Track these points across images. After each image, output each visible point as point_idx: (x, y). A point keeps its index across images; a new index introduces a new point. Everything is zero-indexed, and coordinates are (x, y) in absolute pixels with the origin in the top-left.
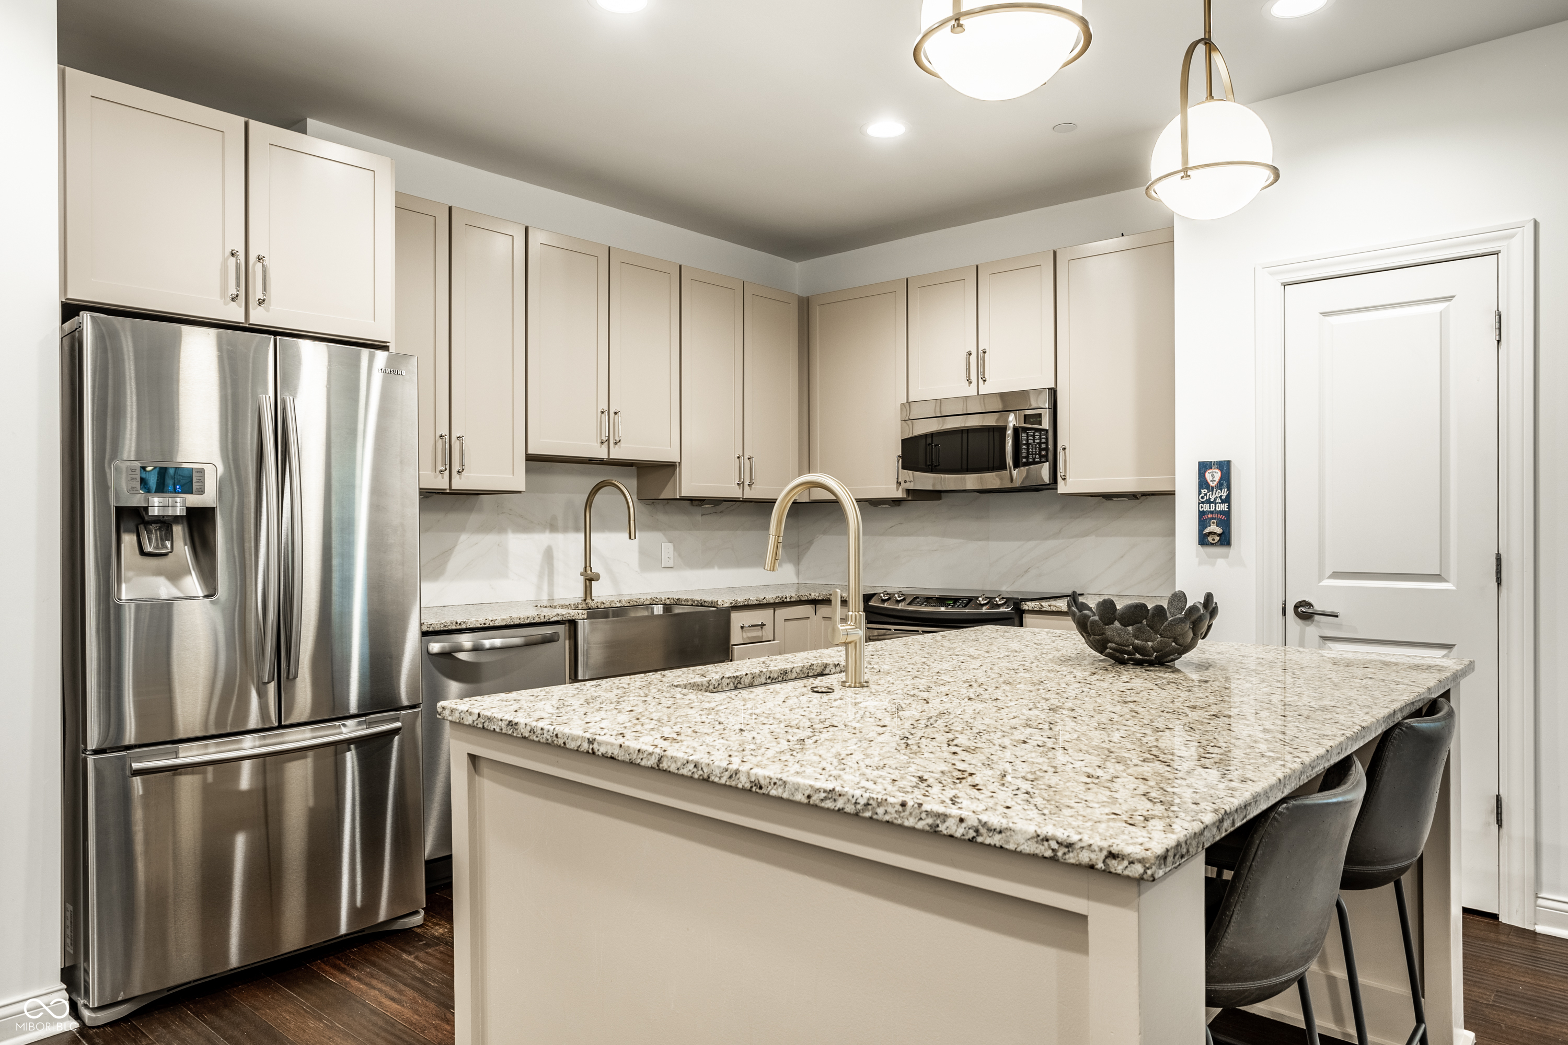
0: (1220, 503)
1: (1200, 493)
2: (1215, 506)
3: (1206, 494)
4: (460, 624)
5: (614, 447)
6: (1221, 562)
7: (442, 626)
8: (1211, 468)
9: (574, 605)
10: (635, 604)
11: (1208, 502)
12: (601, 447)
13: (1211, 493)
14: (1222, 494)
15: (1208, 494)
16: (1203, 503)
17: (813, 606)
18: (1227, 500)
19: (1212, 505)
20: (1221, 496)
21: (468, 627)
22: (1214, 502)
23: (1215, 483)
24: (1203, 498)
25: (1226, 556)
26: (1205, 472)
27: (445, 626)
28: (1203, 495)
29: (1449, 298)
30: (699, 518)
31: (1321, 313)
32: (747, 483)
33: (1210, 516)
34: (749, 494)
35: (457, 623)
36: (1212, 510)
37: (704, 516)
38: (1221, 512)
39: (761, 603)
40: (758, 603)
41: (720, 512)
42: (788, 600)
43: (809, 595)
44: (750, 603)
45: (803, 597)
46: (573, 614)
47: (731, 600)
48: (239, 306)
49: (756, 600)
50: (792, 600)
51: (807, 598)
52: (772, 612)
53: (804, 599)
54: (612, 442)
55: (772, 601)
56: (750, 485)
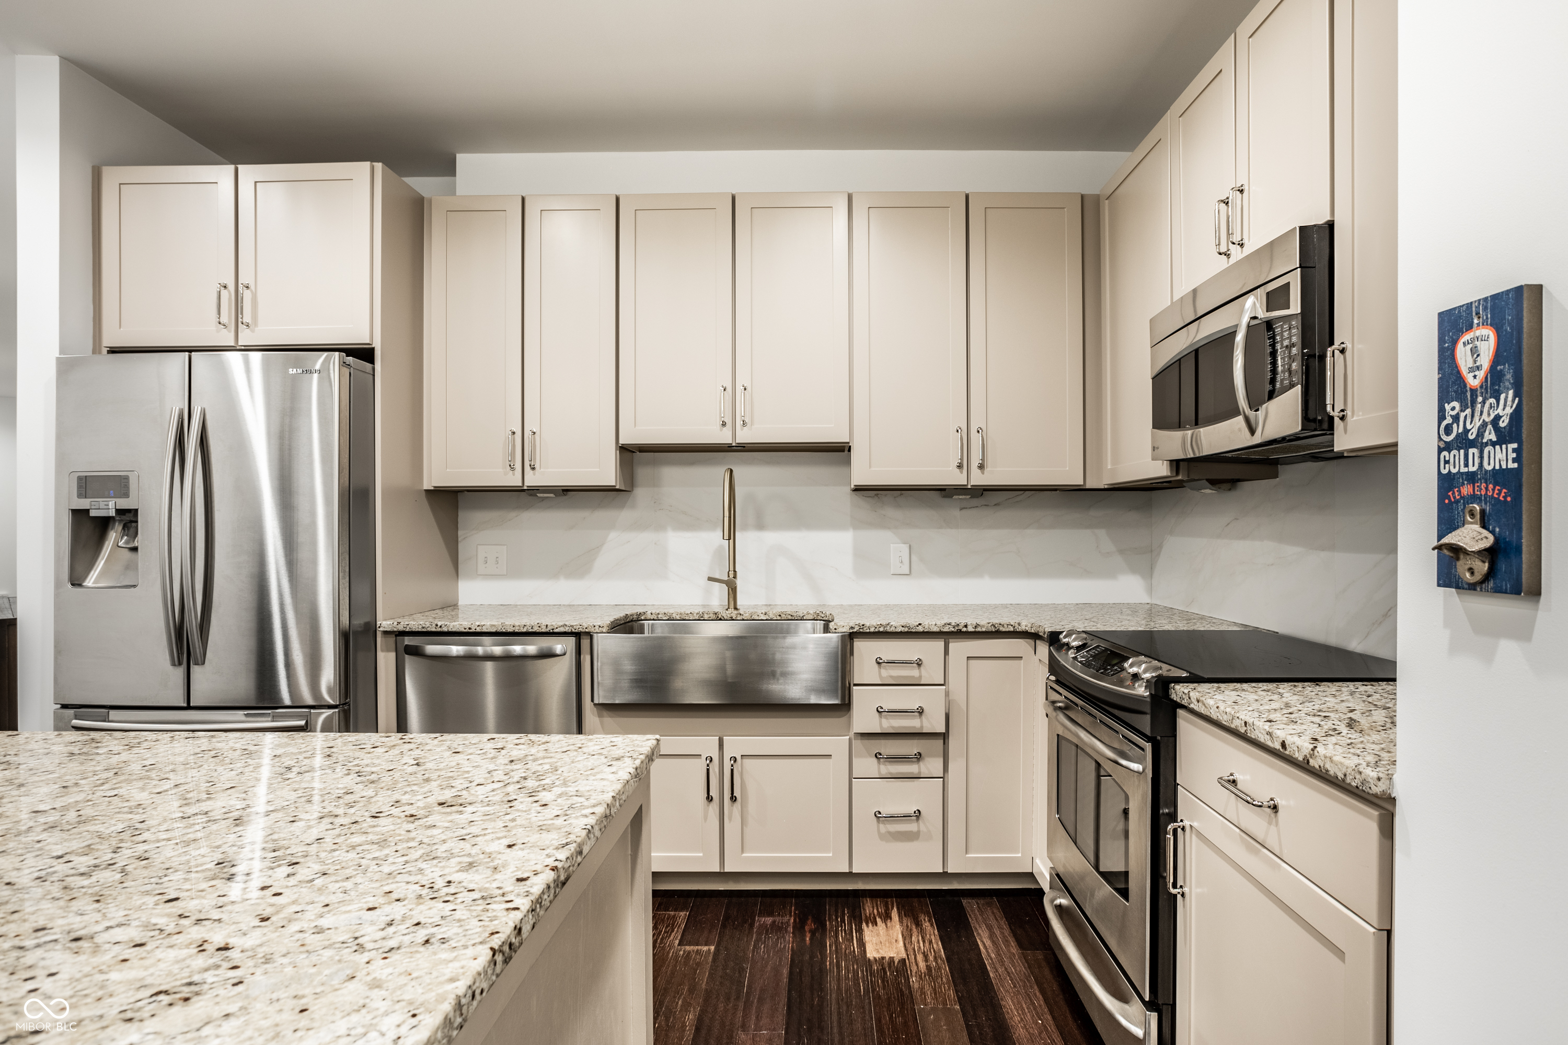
0: (1494, 444)
1: (1441, 417)
2: (1481, 457)
3: (1456, 418)
4: (441, 627)
5: (742, 430)
6: (1508, 648)
7: (420, 627)
8: (1470, 327)
9: (697, 614)
11: (1464, 443)
12: (721, 430)
13: (1468, 411)
14: (1500, 411)
15: (1462, 415)
16: (1448, 447)
17: (1031, 642)
18: (1515, 430)
19: (1471, 451)
20: (1498, 417)
21: (450, 630)
22: (1478, 443)
23: (1481, 374)
24: (1448, 430)
25: (1524, 634)
26: (1455, 342)
27: (423, 628)
28: (1449, 420)
30: (957, 513)
32: (975, 463)
33: (1466, 490)
34: (978, 479)
35: (437, 625)
36: (1472, 469)
37: (964, 511)
38: (1499, 476)
39: (913, 630)
40: (906, 630)
41: (995, 505)
42: (970, 629)
43: (1016, 625)
44: (888, 629)
45: (1003, 626)
46: (586, 626)
47: (852, 624)
48: (230, 331)
49: (903, 627)
50: (979, 629)
51: (1012, 629)
52: (939, 644)
53: (1004, 630)
54: (739, 423)
55: (936, 629)
56: (981, 467)
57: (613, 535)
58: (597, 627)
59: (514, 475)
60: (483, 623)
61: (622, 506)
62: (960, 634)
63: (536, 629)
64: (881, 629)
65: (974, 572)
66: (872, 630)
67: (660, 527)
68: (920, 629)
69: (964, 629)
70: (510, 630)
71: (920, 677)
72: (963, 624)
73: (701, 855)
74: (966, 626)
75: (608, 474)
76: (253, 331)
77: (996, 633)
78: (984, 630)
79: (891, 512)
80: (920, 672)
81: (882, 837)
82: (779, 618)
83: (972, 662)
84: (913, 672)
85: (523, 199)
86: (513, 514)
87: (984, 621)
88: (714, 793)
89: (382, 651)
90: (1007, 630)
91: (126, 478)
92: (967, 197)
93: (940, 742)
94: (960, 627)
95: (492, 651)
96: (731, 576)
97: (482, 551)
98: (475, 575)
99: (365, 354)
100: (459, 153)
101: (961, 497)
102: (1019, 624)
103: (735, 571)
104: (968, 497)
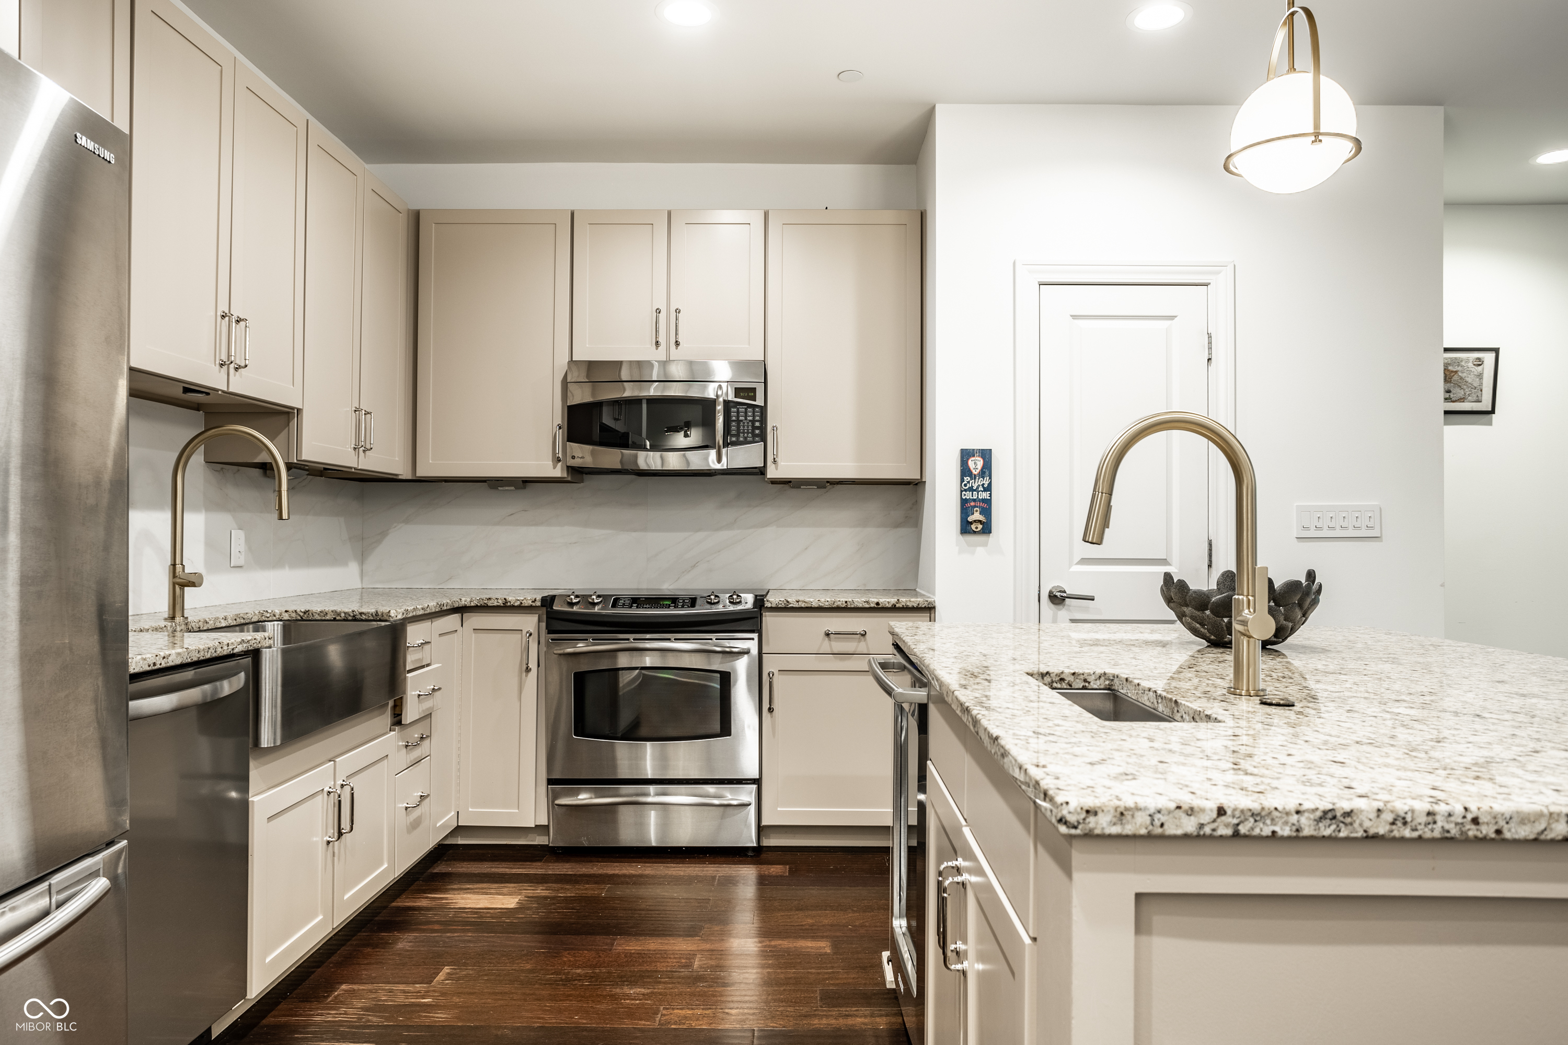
0: (982, 491)
1: (962, 481)
2: (978, 495)
3: (969, 482)
6: (980, 550)
8: (974, 456)
10: (242, 621)
11: (971, 489)
12: (219, 371)
13: (973, 481)
14: (984, 482)
15: (971, 482)
16: (966, 490)
17: (460, 614)
18: (988, 489)
19: (974, 493)
20: (983, 484)
22: (977, 490)
23: (978, 471)
24: (965, 485)
25: (985, 545)
26: (968, 459)
28: (965, 482)
29: (1172, 318)
31: (1071, 316)
33: (973, 504)
34: (365, 464)
36: (974, 498)
38: (984, 501)
71: (423, 659)
80: (422, 654)
81: (408, 830)
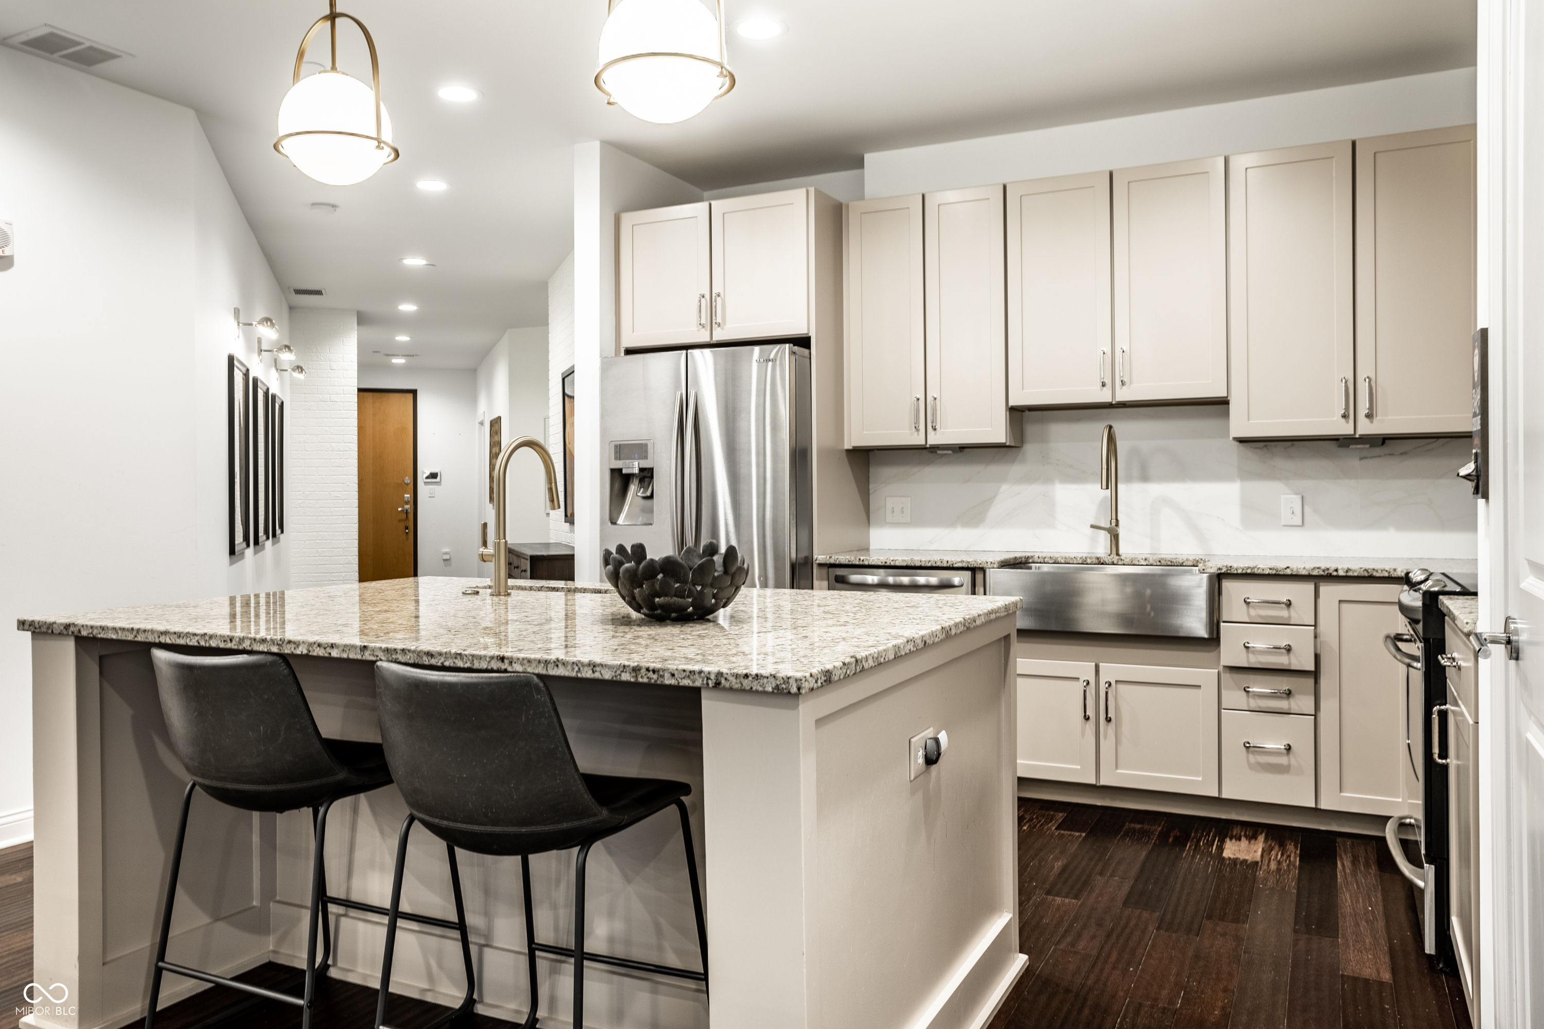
4: (863, 561)
5: (1121, 389)
7: (847, 561)
9: (1080, 558)
12: (1101, 390)
21: (870, 563)
27: (849, 561)
30: (1355, 463)
32: (1362, 412)
35: (860, 559)
37: (1365, 462)
39: (1281, 573)
40: (1274, 572)
41: (1402, 454)
42: (1341, 573)
43: (1392, 570)
44: (1256, 571)
45: (1377, 571)
46: (980, 562)
47: (1220, 566)
48: (707, 330)
49: (1270, 569)
50: (1350, 574)
51: (1386, 574)
52: (1309, 587)
53: (1378, 575)
54: (1118, 383)
55: (1304, 572)
56: (1369, 416)
57: (1004, 487)
58: (989, 563)
59: (918, 435)
60: (896, 558)
61: (1013, 461)
62: (1330, 577)
63: (939, 564)
64: (1249, 571)
65: (1377, 524)
66: (1240, 571)
67: (1048, 480)
68: (1288, 572)
69: (1335, 573)
70: (918, 564)
71: (1290, 617)
72: (1333, 568)
73: (1079, 767)
74: (1336, 570)
75: (998, 432)
76: (723, 329)
77: (1369, 578)
78: (1356, 574)
79: (1281, 463)
80: (1289, 613)
81: (1251, 766)
82: (1159, 564)
83: (1344, 606)
84: (1283, 613)
85: (923, 196)
86: (916, 469)
87: (1357, 566)
88: (1090, 712)
89: (817, 579)
90: (1382, 575)
91: (646, 445)
92: (1354, 144)
93: (1310, 681)
94: (1330, 571)
95: (901, 581)
96: (1114, 524)
97: (890, 503)
98: (884, 523)
99: (803, 342)
100: (868, 152)
101: (1359, 446)
102: (1395, 570)
103: (1117, 520)
104: (1367, 446)
